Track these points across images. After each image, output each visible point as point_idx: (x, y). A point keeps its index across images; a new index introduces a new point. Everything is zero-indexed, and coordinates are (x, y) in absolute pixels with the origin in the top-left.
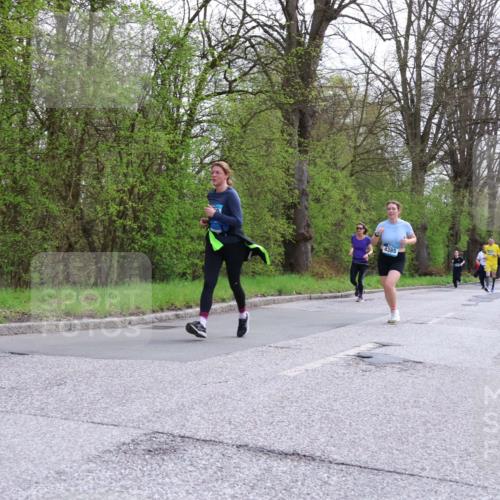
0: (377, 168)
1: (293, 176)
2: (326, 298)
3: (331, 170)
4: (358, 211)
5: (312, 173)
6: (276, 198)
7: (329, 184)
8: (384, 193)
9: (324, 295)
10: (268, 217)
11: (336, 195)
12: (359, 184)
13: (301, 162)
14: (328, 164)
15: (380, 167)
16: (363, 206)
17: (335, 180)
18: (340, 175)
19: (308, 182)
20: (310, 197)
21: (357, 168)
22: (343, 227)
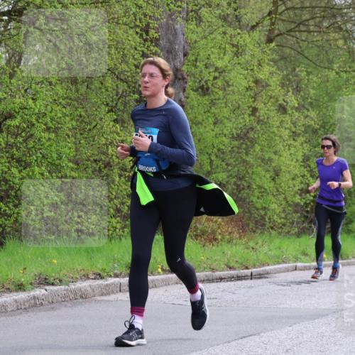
0: (318, 26)
1: (156, 42)
2: (221, 279)
3: (230, 31)
4: (282, 109)
5: (194, 37)
6: (122, 87)
7: (227, 58)
8: (332, 75)
9: (218, 274)
10: (108, 122)
11: (239, 79)
12: (283, 58)
13: (171, 15)
14: (224, 18)
15: (325, 24)
16: (293, 101)
17: (238, 51)
18: (247, 39)
19: (185, 55)
20: (190, 83)
21: (281, 27)
22: (253, 142)
